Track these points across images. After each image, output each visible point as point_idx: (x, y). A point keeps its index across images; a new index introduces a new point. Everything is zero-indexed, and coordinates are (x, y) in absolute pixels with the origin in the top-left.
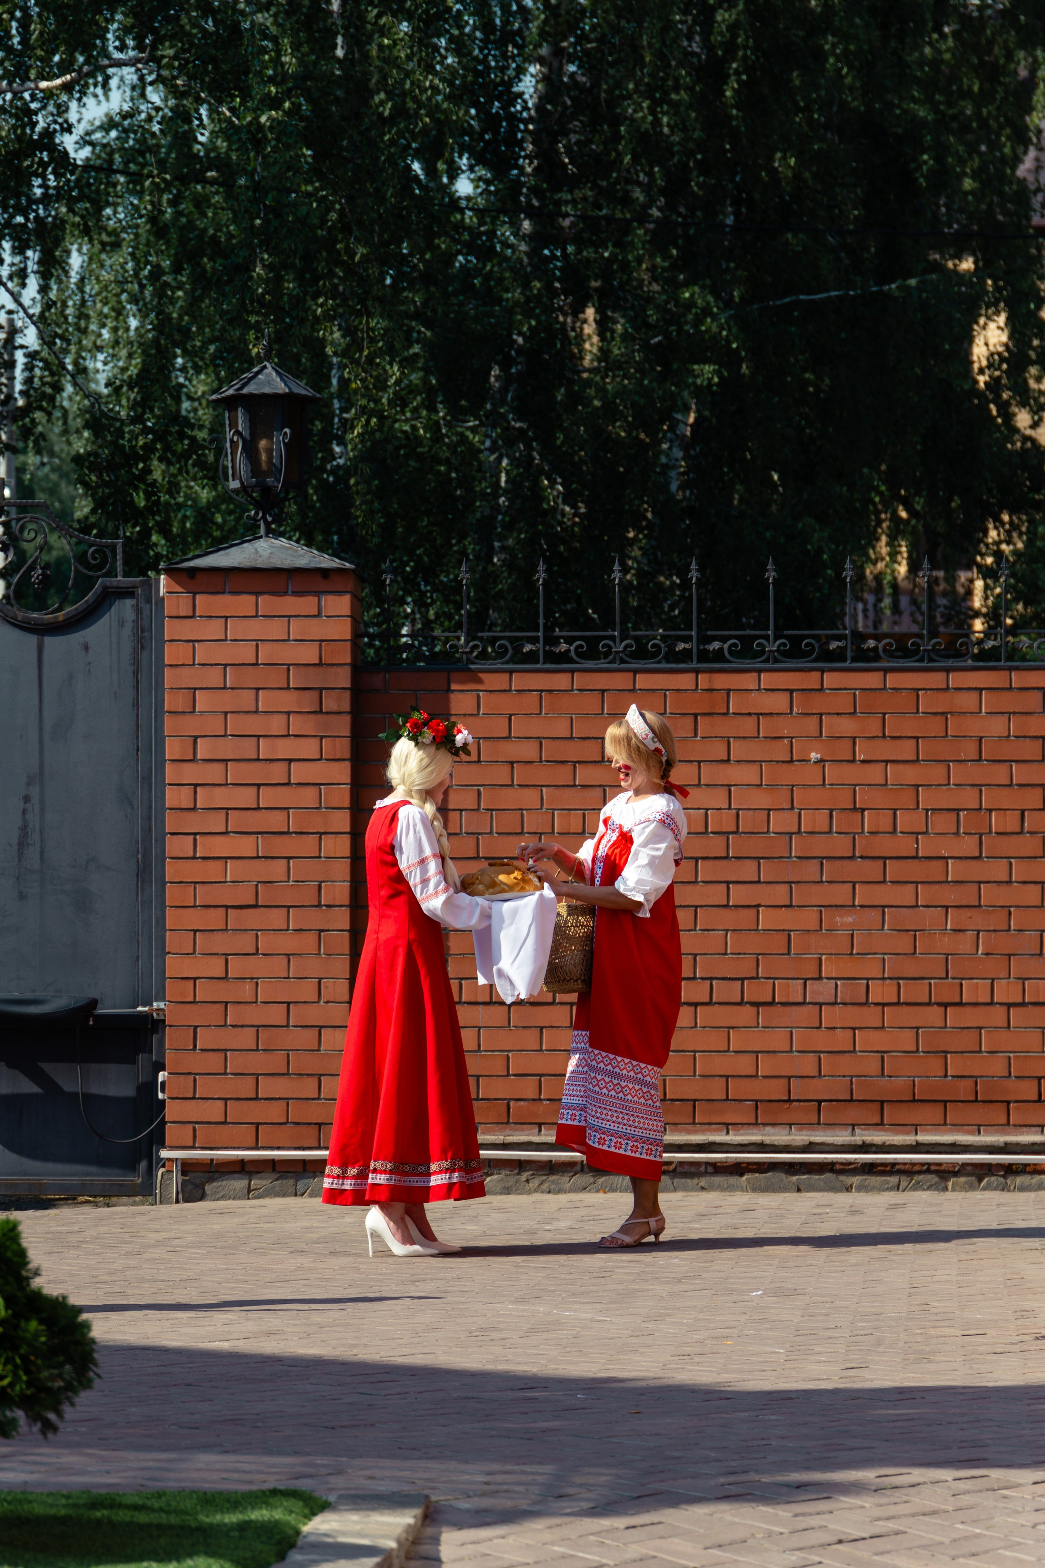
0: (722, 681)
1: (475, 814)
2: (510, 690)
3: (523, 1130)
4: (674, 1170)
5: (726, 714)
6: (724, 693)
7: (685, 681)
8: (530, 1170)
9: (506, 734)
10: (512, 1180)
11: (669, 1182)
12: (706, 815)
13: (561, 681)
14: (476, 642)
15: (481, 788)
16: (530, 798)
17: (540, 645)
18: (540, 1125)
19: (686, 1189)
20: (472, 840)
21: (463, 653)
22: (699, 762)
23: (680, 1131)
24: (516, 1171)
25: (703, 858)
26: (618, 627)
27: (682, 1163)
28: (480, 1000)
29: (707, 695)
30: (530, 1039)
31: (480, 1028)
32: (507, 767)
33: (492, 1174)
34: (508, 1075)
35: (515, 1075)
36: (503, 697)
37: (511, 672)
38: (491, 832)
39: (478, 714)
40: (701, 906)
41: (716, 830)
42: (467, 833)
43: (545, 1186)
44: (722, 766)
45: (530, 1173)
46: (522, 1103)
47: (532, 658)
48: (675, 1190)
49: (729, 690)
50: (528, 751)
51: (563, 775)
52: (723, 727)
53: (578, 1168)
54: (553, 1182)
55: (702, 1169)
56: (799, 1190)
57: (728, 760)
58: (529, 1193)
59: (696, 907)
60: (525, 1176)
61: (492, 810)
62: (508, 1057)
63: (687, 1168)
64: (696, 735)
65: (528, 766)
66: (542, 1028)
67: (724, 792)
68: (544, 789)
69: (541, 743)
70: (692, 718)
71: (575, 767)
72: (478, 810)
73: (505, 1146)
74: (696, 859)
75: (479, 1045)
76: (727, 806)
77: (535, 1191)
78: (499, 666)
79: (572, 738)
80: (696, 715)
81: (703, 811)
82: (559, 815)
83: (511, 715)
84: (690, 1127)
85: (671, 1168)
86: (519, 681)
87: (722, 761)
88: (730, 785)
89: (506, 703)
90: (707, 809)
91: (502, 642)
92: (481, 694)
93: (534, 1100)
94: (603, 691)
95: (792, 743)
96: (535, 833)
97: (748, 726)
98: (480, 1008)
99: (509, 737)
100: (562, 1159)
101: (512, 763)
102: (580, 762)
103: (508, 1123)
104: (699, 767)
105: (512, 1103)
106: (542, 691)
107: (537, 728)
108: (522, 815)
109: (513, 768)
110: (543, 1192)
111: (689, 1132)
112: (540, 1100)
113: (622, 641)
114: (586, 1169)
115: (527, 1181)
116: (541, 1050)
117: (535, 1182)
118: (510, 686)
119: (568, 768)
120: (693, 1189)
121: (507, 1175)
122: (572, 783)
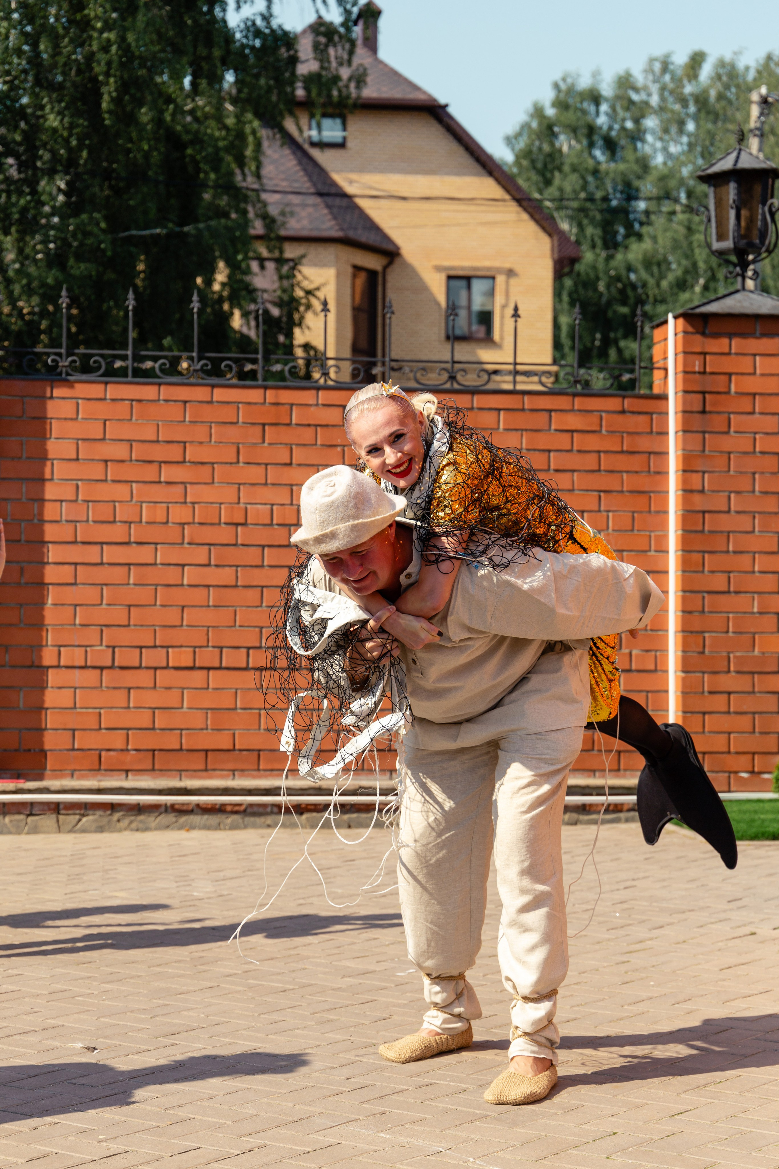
0: (286, 396)
1: (73, 505)
2: (105, 399)
3: (112, 776)
4: (245, 811)
5: (289, 424)
6: (288, 407)
7: (254, 395)
8: (121, 810)
9: (101, 436)
10: (105, 820)
11: (240, 821)
12: (272, 510)
13: (148, 392)
14: (74, 358)
15: (80, 483)
16: (121, 491)
17: (129, 362)
18: (127, 771)
19: (254, 826)
20: (70, 527)
21: (63, 366)
22: (266, 465)
23: (247, 776)
24: (109, 812)
25: (269, 546)
26: (196, 349)
27: (251, 805)
28: (77, 664)
29: (274, 408)
30: (119, 699)
31: (76, 688)
32: (102, 465)
33: (88, 815)
34: (100, 729)
35: (107, 729)
36: (99, 405)
37: (106, 383)
38: (87, 521)
39: (77, 418)
40: (267, 587)
41: (280, 522)
42: (67, 521)
43: (134, 825)
44: (286, 469)
45: (121, 813)
46: (112, 753)
47: (122, 373)
48: (245, 827)
49: (292, 405)
50: (120, 451)
51: (149, 473)
52: (286, 435)
53: (163, 809)
54: (141, 822)
55: (269, 809)
56: (349, 827)
57: (290, 464)
58: (120, 830)
59: (263, 587)
60: (117, 815)
61: (88, 501)
62: (100, 714)
63: (255, 809)
64: (264, 442)
65: (121, 464)
66: (129, 689)
67: (287, 490)
68: (134, 485)
69: (131, 446)
70: (260, 427)
71: (160, 467)
72: (76, 501)
73: (99, 791)
74: (263, 547)
75: (75, 703)
76: (289, 502)
77: (125, 829)
78: (93, 379)
79: (158, 441)
80: (264, 425)
81: (269, 507)
82: (147, 507)
83: (105, 421)
84: (255, 773)
85: (242, 808)
86: (114, 390)
87: (286, 464)
88: (292, 485)
89: (102, 410)
90: (272, 505)
91: (96, 358)
92: (80, 401)
93: (122, 750)
94: (185, 402)
95: (344, 451)
96: (126, 522)
97: (307, 435)
98: (77, 672)
99: (104, 439)
100: (149, 802)
101: (106, 461)
102: (165, 462)
103: (99, 770)
104: (266, 469)
105: (103, 754)
106: (132, 400)
107: (128, 432)
108: (115, 507)
109: (107, 466)
110: (132, 830)
111: (254, 777)
112: (127, 750)
113: (199, 361)
114: (169, 810)
115: (119, 821)
116: (129, 707)
117: (125, 822)
118: (105, 395)
119: (156, 466)
120: (261, 827)
121: (101, 816)
122: (157, 480)
